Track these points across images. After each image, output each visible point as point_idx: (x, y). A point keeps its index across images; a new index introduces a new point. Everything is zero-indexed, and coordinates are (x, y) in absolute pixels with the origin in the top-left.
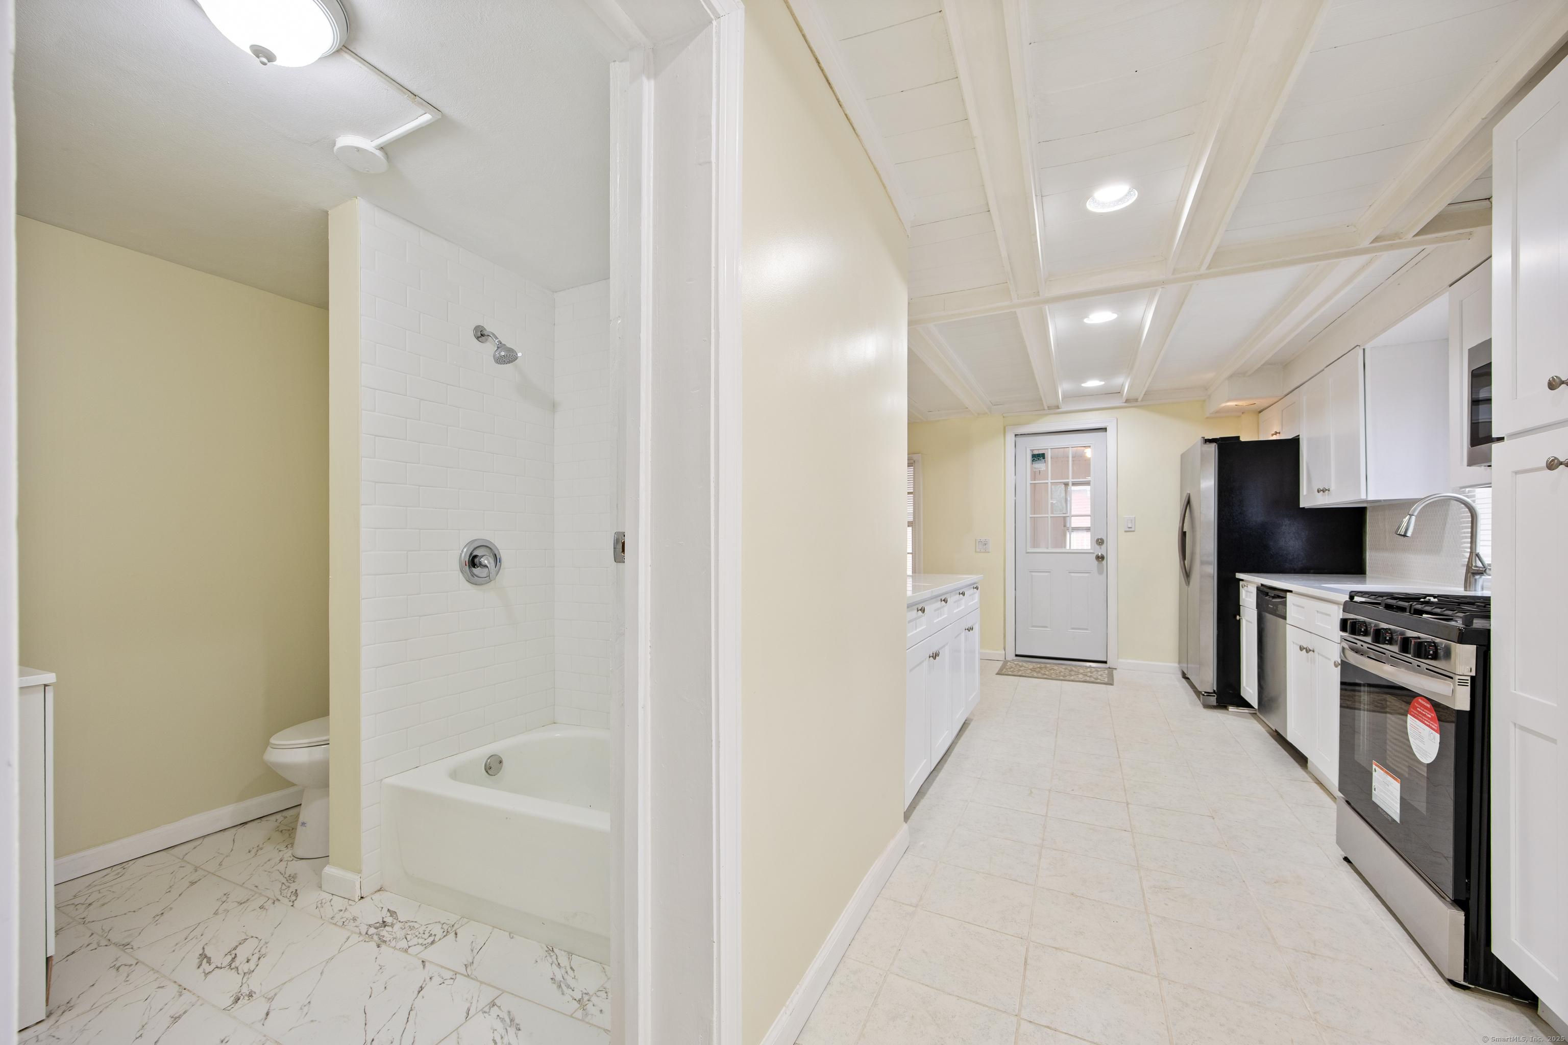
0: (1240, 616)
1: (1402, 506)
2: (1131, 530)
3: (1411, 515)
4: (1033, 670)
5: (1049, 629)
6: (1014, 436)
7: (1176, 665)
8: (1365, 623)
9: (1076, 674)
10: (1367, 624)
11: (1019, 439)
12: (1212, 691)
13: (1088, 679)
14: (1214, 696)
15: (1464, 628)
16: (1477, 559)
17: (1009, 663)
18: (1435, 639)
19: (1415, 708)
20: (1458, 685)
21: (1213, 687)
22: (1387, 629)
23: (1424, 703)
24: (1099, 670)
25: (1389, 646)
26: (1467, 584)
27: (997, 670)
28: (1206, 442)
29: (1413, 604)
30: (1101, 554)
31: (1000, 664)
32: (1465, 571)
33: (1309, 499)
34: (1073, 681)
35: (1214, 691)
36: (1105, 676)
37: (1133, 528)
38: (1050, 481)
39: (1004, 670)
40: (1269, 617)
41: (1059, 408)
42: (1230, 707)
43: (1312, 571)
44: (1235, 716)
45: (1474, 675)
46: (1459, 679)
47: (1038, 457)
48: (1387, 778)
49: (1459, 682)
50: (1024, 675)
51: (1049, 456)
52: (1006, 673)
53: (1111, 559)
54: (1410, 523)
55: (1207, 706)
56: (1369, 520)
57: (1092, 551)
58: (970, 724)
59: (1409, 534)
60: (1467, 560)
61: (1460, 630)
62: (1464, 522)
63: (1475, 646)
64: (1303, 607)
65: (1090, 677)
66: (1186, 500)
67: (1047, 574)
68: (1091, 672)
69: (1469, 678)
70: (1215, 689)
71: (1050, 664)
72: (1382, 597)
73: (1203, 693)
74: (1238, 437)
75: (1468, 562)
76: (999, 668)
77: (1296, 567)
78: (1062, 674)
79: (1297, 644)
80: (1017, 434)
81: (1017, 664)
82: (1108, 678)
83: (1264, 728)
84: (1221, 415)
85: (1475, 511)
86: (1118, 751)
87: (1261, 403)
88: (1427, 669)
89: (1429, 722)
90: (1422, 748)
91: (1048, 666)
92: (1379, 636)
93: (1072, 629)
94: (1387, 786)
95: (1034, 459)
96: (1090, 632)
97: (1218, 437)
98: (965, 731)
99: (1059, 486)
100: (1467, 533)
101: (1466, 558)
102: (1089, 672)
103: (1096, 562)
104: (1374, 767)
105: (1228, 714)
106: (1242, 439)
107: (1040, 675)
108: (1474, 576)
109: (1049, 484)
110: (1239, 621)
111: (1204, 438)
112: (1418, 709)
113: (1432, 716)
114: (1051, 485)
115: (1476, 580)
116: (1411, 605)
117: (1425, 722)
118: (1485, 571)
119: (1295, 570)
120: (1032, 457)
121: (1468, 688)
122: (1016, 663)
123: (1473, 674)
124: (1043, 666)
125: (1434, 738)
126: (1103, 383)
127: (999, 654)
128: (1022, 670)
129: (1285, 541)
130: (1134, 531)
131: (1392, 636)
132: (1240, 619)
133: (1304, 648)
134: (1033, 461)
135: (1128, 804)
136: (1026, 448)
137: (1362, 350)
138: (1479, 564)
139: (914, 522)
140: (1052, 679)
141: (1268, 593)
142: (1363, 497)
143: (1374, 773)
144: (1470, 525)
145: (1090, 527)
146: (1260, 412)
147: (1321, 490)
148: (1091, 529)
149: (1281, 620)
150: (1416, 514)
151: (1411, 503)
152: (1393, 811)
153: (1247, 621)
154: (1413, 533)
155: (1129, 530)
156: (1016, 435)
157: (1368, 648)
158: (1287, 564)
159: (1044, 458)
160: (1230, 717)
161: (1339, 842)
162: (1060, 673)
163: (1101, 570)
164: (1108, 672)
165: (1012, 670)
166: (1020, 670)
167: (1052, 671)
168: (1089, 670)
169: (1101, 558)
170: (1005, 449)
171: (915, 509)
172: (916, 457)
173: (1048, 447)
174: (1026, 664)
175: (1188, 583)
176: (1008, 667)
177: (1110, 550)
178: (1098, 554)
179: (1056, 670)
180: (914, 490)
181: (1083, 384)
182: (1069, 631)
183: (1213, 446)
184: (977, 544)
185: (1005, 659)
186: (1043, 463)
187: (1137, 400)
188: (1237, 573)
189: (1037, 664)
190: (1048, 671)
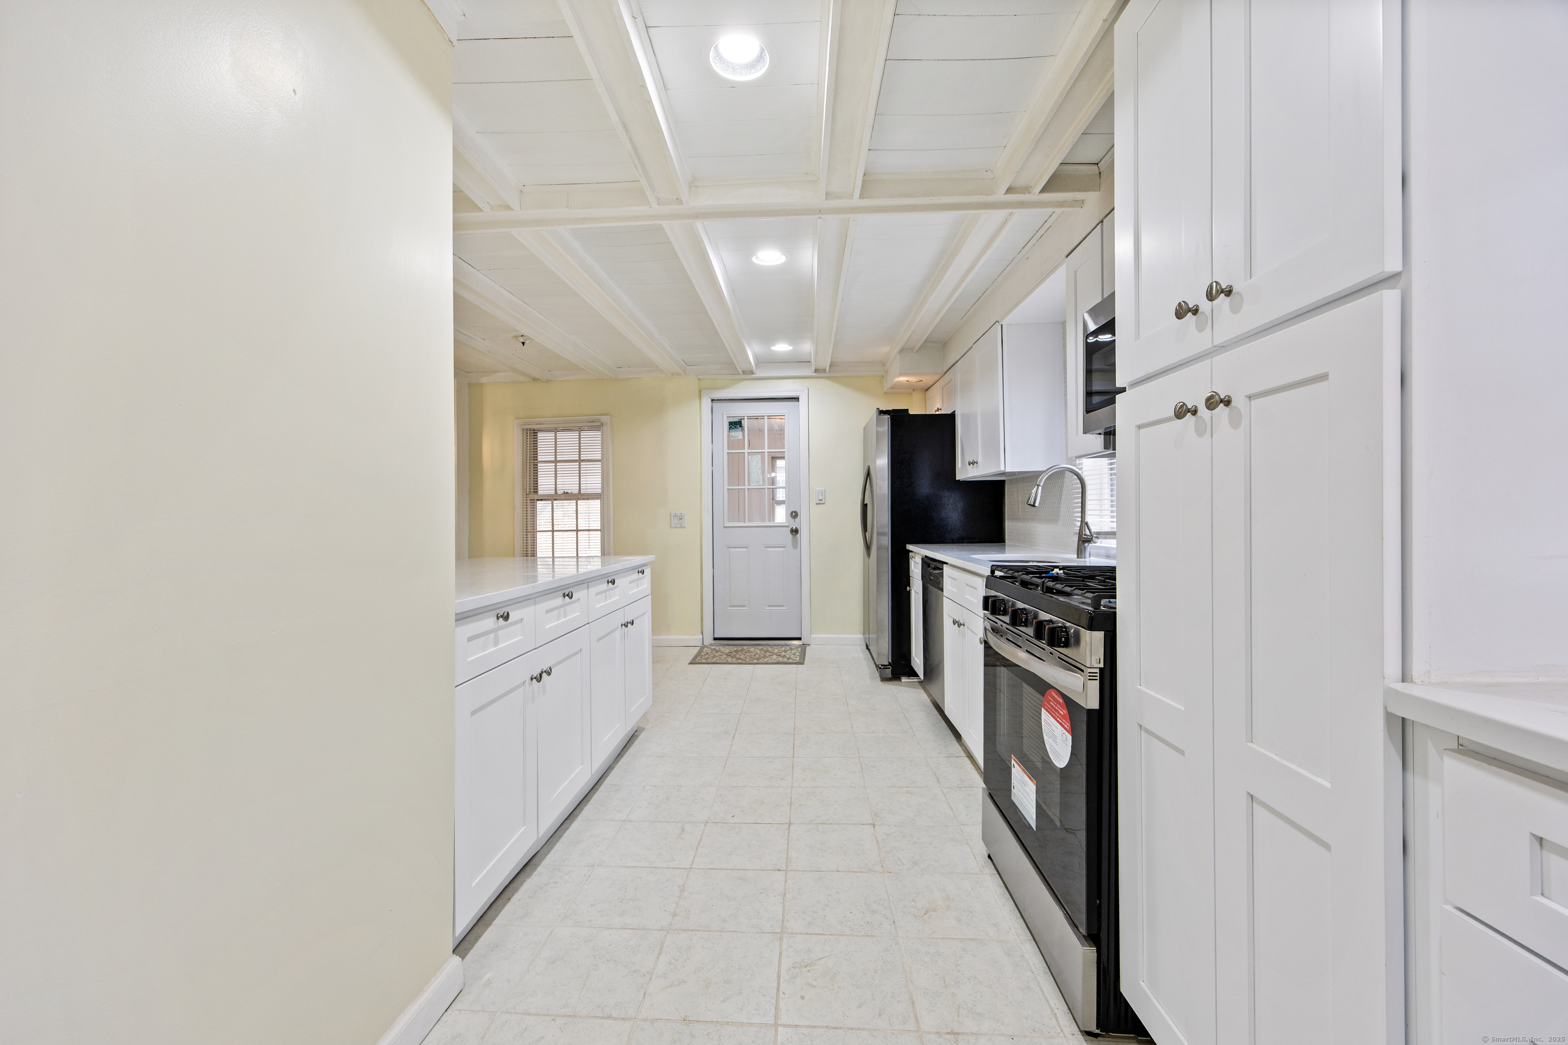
0: (910, 587)
1: (1030, 478)
2: (821, 502)
3: (1038, 486)
4: (728, 655)
5: (747, 608)
6: (710, 401)
7: (861, 636)
8: (1004, 602)
9: (770, 655)
10: (1006, 602)
11: (716, 405)
12: (887, 664)
13: (781, 659)
14: (890, 668)
15: (1093, 612)
16: (1086, 527)
17: (706, 649)
18: (1065, 623)
19: (1049, 702)
20: (1089, 679)
21: (889, 660)
22: (1023, 609)
23: (1056, 696)
24: (793, 648)
25: (1024, 628)
26: (1080, 552)
27: (690, 659)
28: (880, 414)
29: (1046, 581)
30: (795, 527)
31: (695, 651)
32: (1077, 539)
33: (964, 473)
34: (766, 664)
35: (889, 663)
36: (798, 654)
37: (823, 500)
38: (746, 451)
39: (699, 658)
40: (931, 588)
41: (753, 374)
42: (902, 678)
43: (966, 541)
44: (906, 687)
45: (1103, 667)
46: (1089, 673)
47: (736, 425)
48: (1024, 777)
49: (1089, 676)
50: (718, 661)
51: (745, 423)
52: (700, 661)
53: (804, 532)
54: (1037, 493)
55: (884, 679)
56: (1007, 492)
57: (787, 524)
58: (639, 736)
59: (1037, 504)
60: (1079, 528)
61: (1090, 613)
62: (1075, 493)
63: (1103, 632)
64: (956, 580)
65: (784, 656)
66: (867, 472)
67: (744, 549)
68: (785, 651)
69: (1098, 671)
70: (890, 661)
71: (747, 645)
72: (1018, 572)
73: (880, 666)
74: (907, 410)
75: (1080, 530)
76: (694, 655)
77: (953, 538)
78: (757, 656)
79: (951, 617)
80: (713, 398)
81: (714, 649)
82: (800, 656)
83: (929, 698)
84: (897, 390)
85: (1083, 480)
86: (794, 748)
87: (928, 380)
88: (1059, 657)
89: (1061, 720)
90: (1055, 749)
91: (745, 648)
92: (1018, 618)
93: (769, 606)
94: (1024, 787)
95: (731, 427)
96: (787, 608)
97: (891, 409)
98: (629, 748)
99: (755, 455)
100: (1078, 503)
101: (1077, 527)
102: (784, 651)
103: (791, 536)
104: (1013, 762)
105: (901, 686)
106: (911, 412)
107: (734, 660)
108: (1084, 544)
109: (746, 454)
110: (909, 592)
111: (878, 409)
112: (1051, 703)
113: (1064, 713)
114: (748, 455)
115: (1085, 547)
116: (1043, 582)
117: (1058, 719)
118: (1092, 538)
119: (952, 541)
120: (729, 425)
121: (1097, 683)
122: (713, 647)
123: (1102, 665)
124: (740, 648)
125: (1066, 739)
126: (791, 348)
127: (696, 639)
128: (717, 656)
129: (947, 512)
130: (824, 504)
131: (1027, 617)
132: (910, 590)
133: (957, 622)
134: (730, 429)
135: (790, 824)
136: (723, 414)
137: (1001, 327)
138: (1088, 532)
139: (602, 494)
140: (746, 664)
141: (929, 564)
142: (1002, 469)
143: (1013, 768)
144: (1081, 495)
145: (784, 501)
146: (927, 390)
147: (971, 463)
148: (786, 502)
149: (940, 592)
150: (1041, 484)
151: (1037, 474)
152: (1030, 816)
153: (915, 592)
154: (1040, 503)
155: (820, 503)
156: (712, 400)
157: (1007, 629)
158: (947, 535)
159: (741, 426)
160: (902, 689)
161: (985, 839)
162: (755, 655)
163: (795, 545)
164: (801, 649)
165: (706, 656)
166: (715, 656)
167: (748, 654)
168: (783, 649)
169: (795, 532)
170: (701, 414)
171: (603, 479)
172: (604, 419)
173: (746, 414)
174: (722, 648)
175: (869, 555)
176: (703, 654)
177: (803, 523)
178: (793, 528)
179: (752, 652)
180: (602, 457)
181: (773, 348)
182: (766, 608)
183: (887, 417)
184: (672, 518)
185: (701, 645)
186: (740, 431)
187: (824, 370)
188: (908, 544)
189: (734, 647)
190: (744, 654)
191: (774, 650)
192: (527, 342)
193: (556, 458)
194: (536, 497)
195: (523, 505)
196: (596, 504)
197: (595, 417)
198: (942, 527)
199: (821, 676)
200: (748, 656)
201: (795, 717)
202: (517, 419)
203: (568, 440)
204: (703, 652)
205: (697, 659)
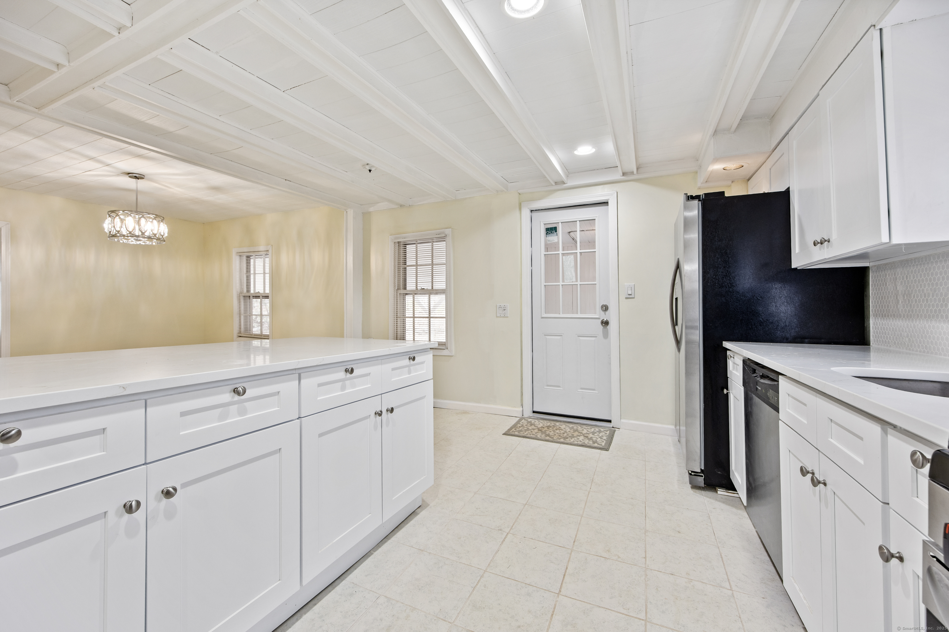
0: (727, 389)
2: (631, 296)
5: (561, 389)
9: (577, 436)
11: (535, 214)
12: (699, 471)
13: (586, 441)
14: (702, 476)
17: (523, 421)
21: (700, 466)
24: (602, 430)
27: (506, 429)
28: (689, 198)
30: (606, 320)
31: (513, 422)
33: (804, 257)
34: (571, 444)
35: (702, 470)
36: (605, 437)
37: (633, 295)
38: (561, 252)
39: (513, 430)
40: (758, 401)
41: (565, 183)
42: (719, 490)
43: (806, 340)
44: (724, 502)
47: (551, 230)
50: (528, 435)
51: (560, 229)
52: (513, 433)
55: (695, 487)
57: (598, 317)
65: (591, 439)
66: (676, 264)
67: (559, 337)
68: (593, 433)
70: (703, 468)
71: (560, 421)
73: (691, 472)
74: (723, 193)
76: (510, 426)
77: (788, 335)
78: (565, 434)
80: (532, 209)
81: (530, 422)
82: (606, 441)
84: (712, 183)
91: (557, 424)
93: (582, 389)
95: (548, 233)
96: (597, 392)
97: (702, 194)
99: (569, 256)
103: (601, 327)
106: (727, 194)
107: (543, 436)
109: (561, 255)
110: (727, 395)
111: (686, 194)
119: (787, 339)
120: (546, 231)
122: (529, 420)
124: (553, 424)
126: (594, 150)
127: (517, 411)
129: (776, 306)
130: (634, 298)
132: (728, 393)
133: (809, 473)
134: (546, 234)
136: (540, 222)
137: (878, 32)
139: (446, 290)
140: (552, 442)
141: (755, 370)
142: (885, 239)
146: (749, 180)
147: (819, 243)
148: (597, 296)
149: (773, 411)
153: (734, 396)
155: (630, 297)
156: (531, 211)
158: (779, 332)
159: (556, 231)
160: (718, 504)
162: (564, 433)
163: (606, 335)
164: (610, 433)
165: (520, 429)
166: (528, 429)
167: (558, 431)
168: (593, 430)
169: (605, 323)
170: (521, 222)
171: (447, 278)
172: (448, 231)
173: (560, 220)
174: (537, 422)
175: (679, 350)
176: (519, 425)
177: (612, 316)
178: (604, 319)
179: (562, 430)
180: (446, 261)
181: (576, 152)
182: (579, 390)
183: (696, 202)
184: (498, 308)
185: (520, 415)
186: (555, 236)
187: (632, 173)
188: (724, 341)
189: (548, 421)
190: (554, 431)
191: (583, 430)
192: (373, 169)
193: (417, 263)
194: (405, 292)
195: (394, 298)
196: (443, 297)
197: (441, 230)
198: (772, 323)
199: (624, 468)
200: (557, 433)
201: (580, 523)
202: (391, 235)
203: (425, 248)
204: (519, 424)
205: (512, 431)
